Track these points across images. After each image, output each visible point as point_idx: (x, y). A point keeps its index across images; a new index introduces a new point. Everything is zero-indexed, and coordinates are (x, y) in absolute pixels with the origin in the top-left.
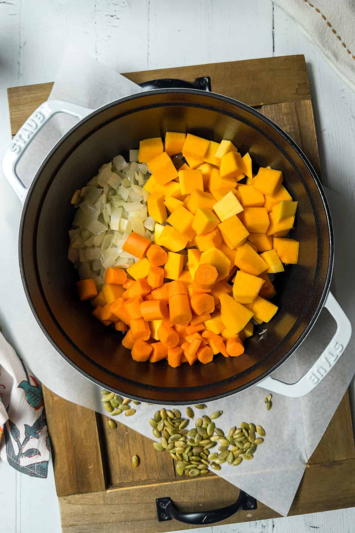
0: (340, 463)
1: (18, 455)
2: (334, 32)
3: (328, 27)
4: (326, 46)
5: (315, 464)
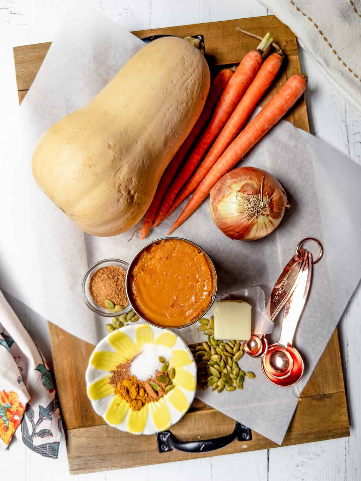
0: (329, 396)
1: (32, 435)
2: (326, 39)
3: (320, 35)
4: (318, 53)
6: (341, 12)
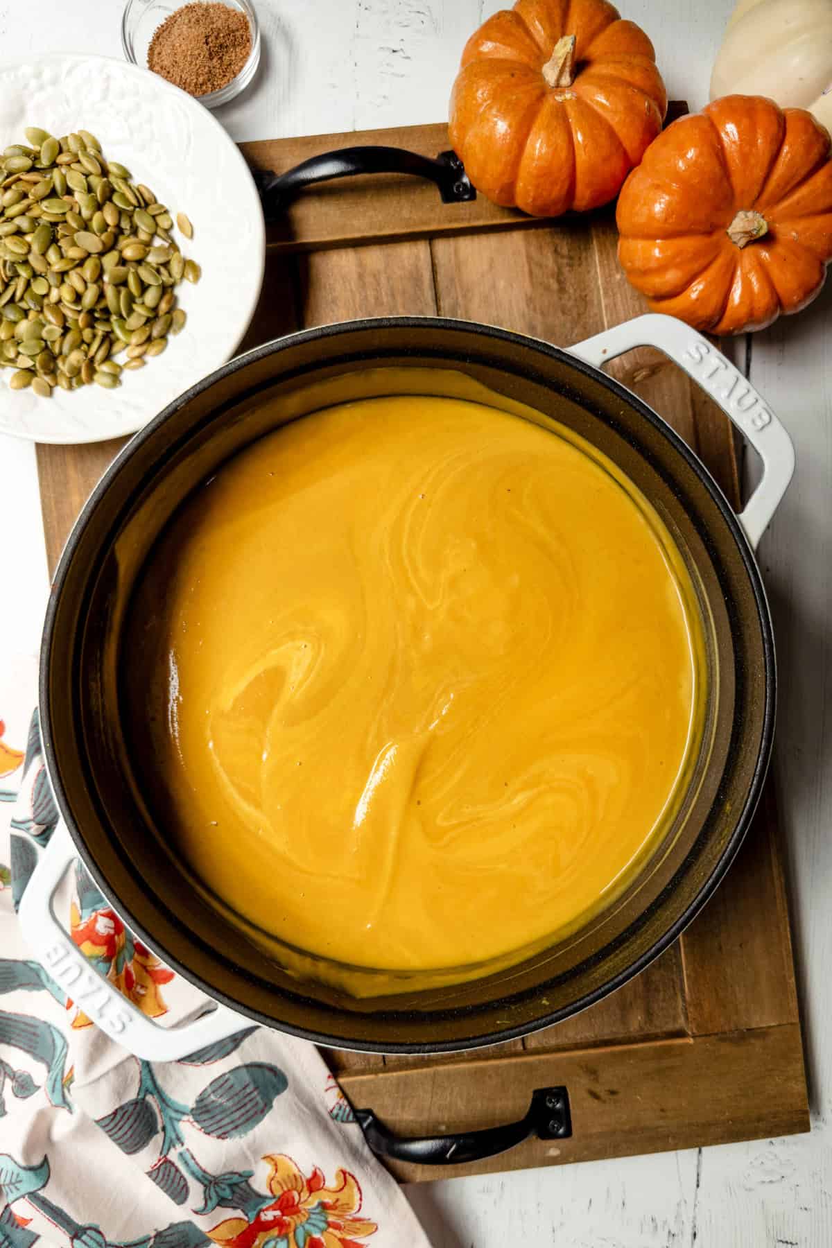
0: (762, 1034)
5: (706, 1035)
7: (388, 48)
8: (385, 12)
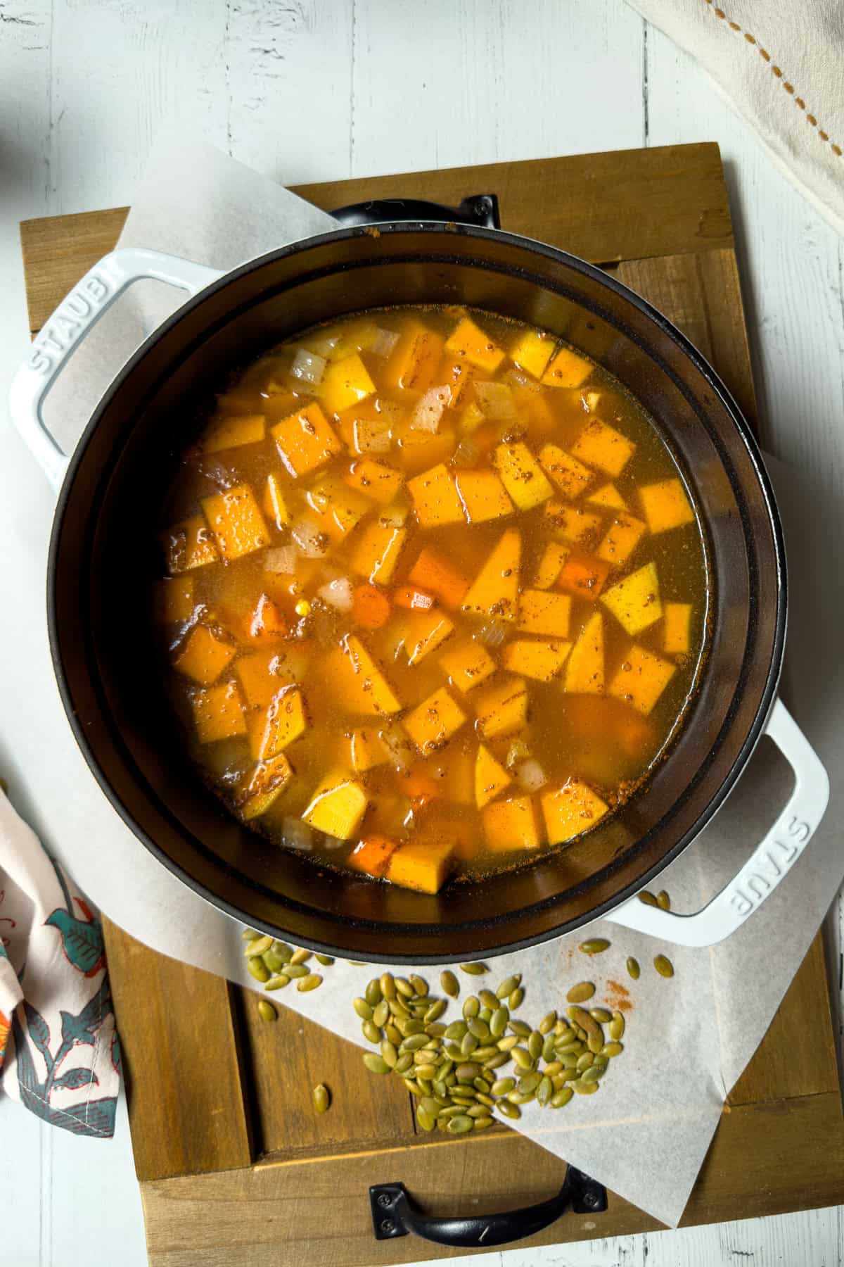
0: (801, 1102)
1: (46, 1085)
2: (790, 89)
3: (775, 77)
4: (770, 123)
5: (744, 1104)
6: (826, 19)
7: (259, 49)
8: (254, 12)
